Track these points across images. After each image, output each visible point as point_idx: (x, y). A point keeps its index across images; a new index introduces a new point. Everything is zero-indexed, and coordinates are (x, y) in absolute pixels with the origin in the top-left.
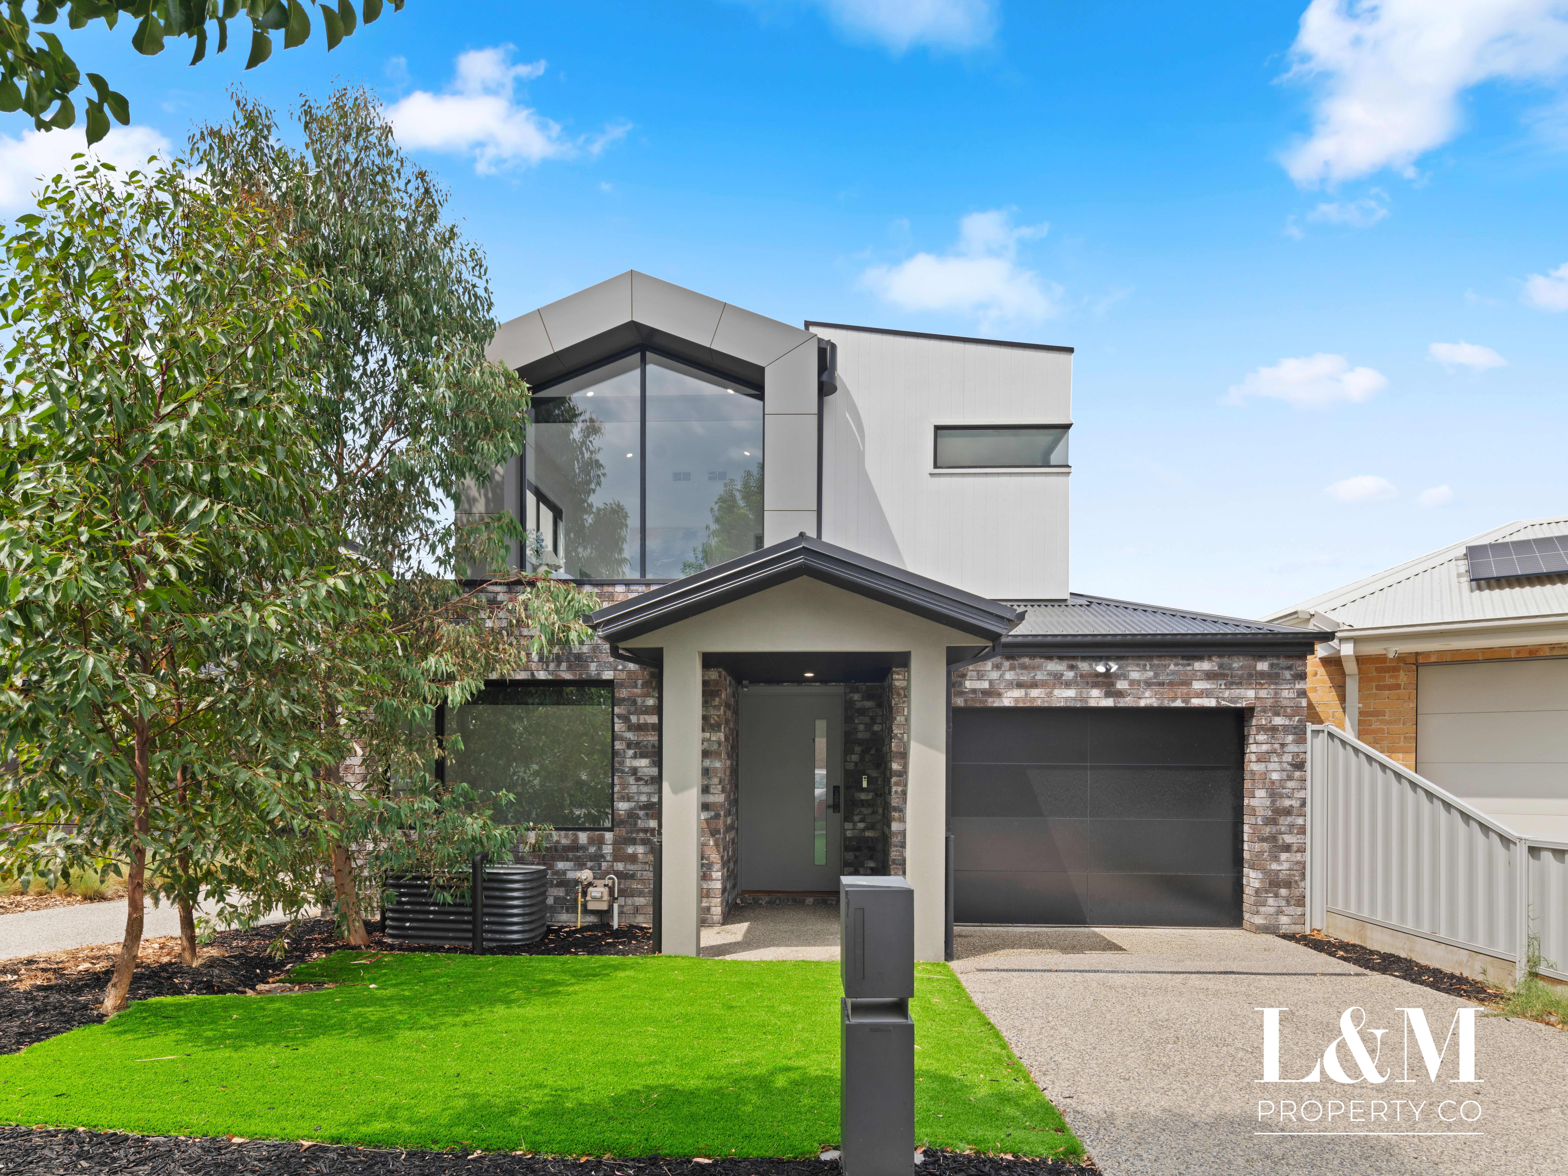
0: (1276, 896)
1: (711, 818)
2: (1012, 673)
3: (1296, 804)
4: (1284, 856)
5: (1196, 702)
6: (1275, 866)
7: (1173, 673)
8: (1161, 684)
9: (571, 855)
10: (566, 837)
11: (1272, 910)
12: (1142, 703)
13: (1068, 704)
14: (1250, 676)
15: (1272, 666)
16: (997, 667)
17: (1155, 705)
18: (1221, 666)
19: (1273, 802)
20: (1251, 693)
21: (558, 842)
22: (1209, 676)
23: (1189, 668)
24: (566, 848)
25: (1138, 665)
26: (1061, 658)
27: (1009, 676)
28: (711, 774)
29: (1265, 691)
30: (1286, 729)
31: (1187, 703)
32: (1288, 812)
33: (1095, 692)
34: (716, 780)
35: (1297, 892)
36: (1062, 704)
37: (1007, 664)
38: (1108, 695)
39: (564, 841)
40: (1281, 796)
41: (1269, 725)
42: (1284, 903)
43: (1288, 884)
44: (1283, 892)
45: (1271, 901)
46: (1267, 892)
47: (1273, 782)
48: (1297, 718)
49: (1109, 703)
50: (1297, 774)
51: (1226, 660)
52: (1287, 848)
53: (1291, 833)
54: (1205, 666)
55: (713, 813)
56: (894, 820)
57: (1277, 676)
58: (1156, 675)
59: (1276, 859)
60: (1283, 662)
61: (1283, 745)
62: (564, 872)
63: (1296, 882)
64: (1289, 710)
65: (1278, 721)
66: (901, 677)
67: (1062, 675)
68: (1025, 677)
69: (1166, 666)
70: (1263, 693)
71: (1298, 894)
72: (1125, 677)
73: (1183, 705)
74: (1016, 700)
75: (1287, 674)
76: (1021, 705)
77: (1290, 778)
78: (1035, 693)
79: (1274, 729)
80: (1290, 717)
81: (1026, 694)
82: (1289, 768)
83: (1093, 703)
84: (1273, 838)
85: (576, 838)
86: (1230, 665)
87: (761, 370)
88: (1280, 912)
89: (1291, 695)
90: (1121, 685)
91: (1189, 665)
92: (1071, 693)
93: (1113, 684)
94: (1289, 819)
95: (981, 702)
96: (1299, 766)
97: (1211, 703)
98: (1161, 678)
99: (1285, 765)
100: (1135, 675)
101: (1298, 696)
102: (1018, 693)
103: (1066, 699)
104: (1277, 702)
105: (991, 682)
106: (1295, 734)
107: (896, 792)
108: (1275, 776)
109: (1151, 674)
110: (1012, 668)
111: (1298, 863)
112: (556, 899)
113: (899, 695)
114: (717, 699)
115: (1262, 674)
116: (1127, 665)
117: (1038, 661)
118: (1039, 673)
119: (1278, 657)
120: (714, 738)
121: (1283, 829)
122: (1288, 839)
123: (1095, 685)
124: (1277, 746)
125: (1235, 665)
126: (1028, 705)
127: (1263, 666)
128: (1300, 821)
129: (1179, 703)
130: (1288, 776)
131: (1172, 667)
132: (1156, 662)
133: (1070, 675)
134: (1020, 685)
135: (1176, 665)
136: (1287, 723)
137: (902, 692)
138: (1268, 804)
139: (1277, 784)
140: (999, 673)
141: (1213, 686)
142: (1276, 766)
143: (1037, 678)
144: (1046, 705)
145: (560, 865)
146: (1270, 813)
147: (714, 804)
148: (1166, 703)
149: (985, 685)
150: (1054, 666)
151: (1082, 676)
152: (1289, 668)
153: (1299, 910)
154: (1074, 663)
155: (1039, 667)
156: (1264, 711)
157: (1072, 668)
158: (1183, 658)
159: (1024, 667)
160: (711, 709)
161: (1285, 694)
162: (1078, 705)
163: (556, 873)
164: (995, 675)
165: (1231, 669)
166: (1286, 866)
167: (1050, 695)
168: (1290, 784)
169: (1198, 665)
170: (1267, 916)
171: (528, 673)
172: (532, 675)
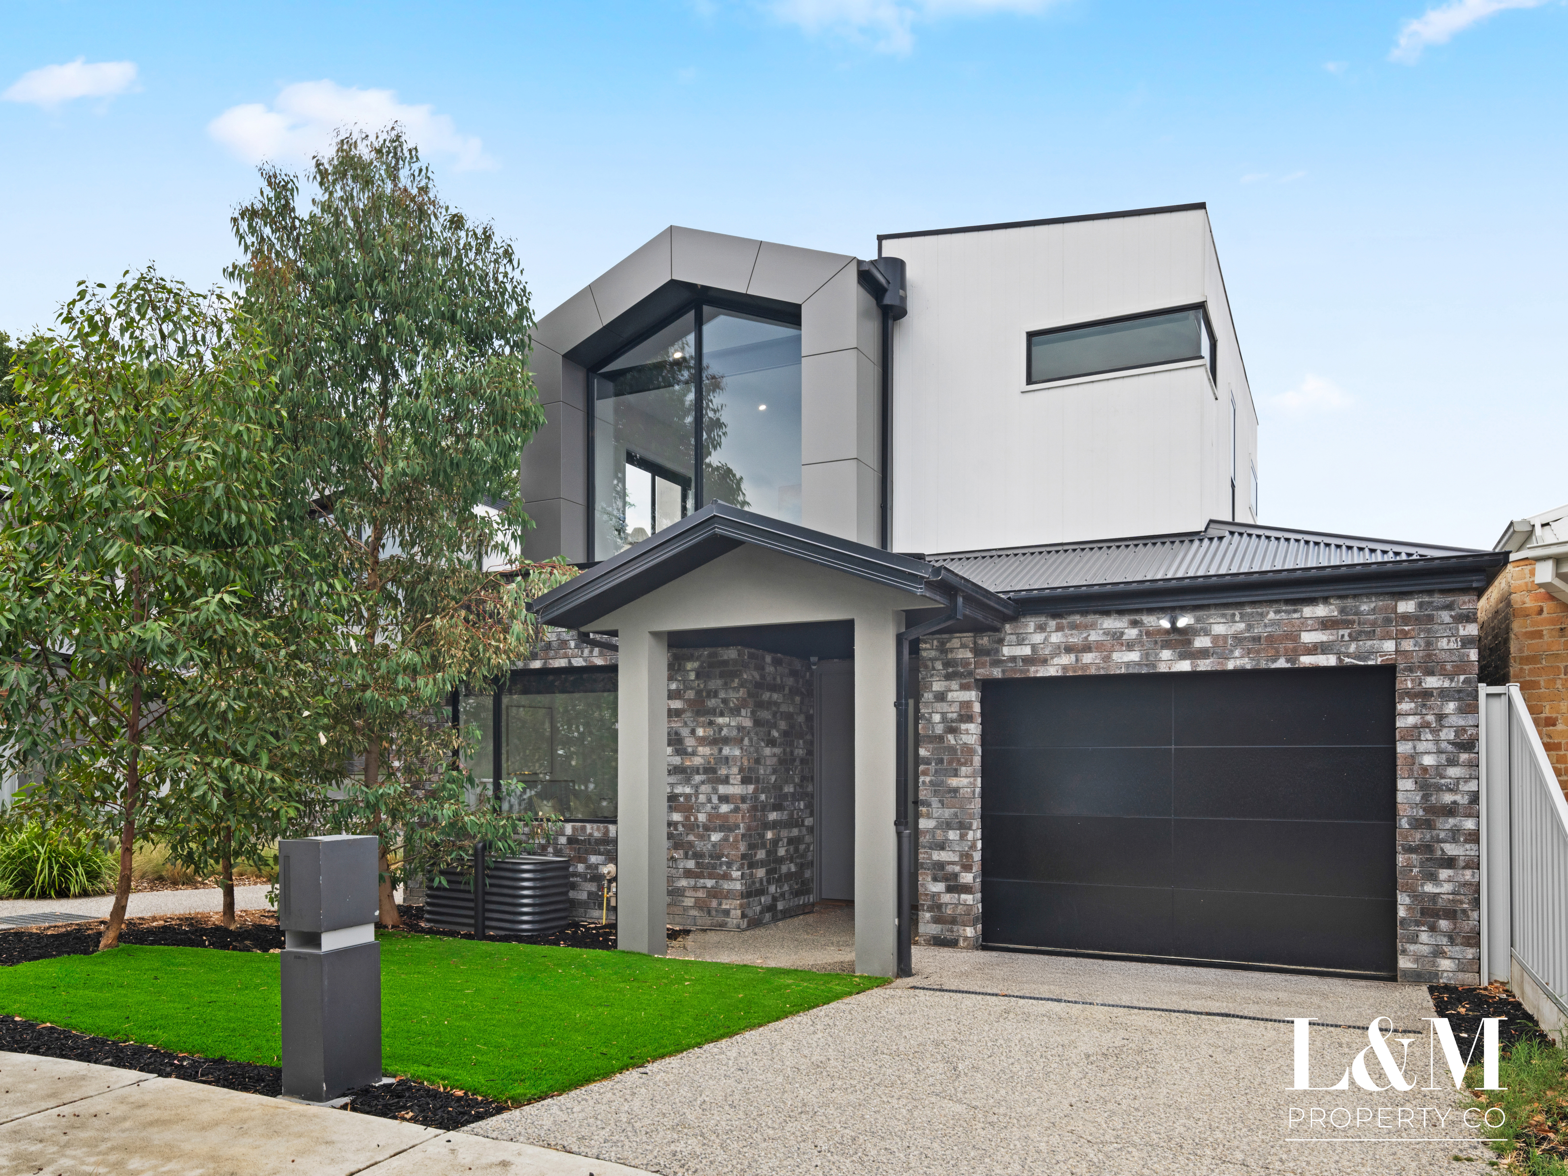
0: (1433, 929)
1: (731, 811)
2: (1060, 634)
3: (1462, 800)
4: (1444, 874)
5: (1306, 661)
6: (1429, 888)
7: (1273, 623)
8: (1257, 639)
9: (602, 848)
10: (598, 829)
11: (1425, 950)
12: (1231, 665)
13: (1131, 671)
14: (1388, 621)
15: (1420, 605)
16: (1041, 628)
17: (1248, 667)
18: (1342, 611)
19: (1426, 797)
20: (1389, 646)
21: (591, 835)
22: (1325, 624)
23: (1296, 615)
24: (599, 842)
25: (1224, 616)
26: (1121, 613)
27: (1056, 638)
28: (731, 763)
29: (1412, 642)
30: (1444, 694)
31: (1294, 663)
32: (1451, 811)
33: (1166, 654)
34: (735, 770)
35: (1466, 926)
36: (1123, 671)
37: (1052, 624)
38: (1183, 657)
39: (597, 834)
40: (1439, 788)
41: (1418, 689)
42: (1445, 940)
43: (1451, 914)
44: (1444, 924)
45: (1424, 937)
46: (1418, 923)
47: (1425, 769)
48: (1462, 678)
49: (1185, 666)
50: (1464, 757)
51: (1350, 602)
52: (1450, 862)
53: (1454, 840)
54: (1321, 611)
55: (732, 806)
56: (922, 816)
57: (1430, 619)
58: (1249, 627)
59: (1432, 877)
60: (1438, 599)
61: (1440, 717)
62: (596, 866)
63: (1464, 911)
64: (1449, 667)
65: (1432, 682)
66: (928, 646)
67: (1122, 633)
68: (1075, 639)
69: (1262, 615)
70: (1408, 645)
71: (1467, 928)
72: (1207, 633)
73: (1289, 665)
74: (1065, 668)
75: (1446, 616)
76: (1071, 674)
77: (1452, 762)
78: (1087, 658)
79: (1427, 694)
80: (1451, 677)
81: (1077, 660)
82: (1450, 748)
83: (1163, 668)
84: (1427, 848)
85: (607, 831)
86: (1357, 607)
87: (798, 309)
88: (1438, 952)
89: (1452, 645)
90: (1201, 642)
91: (1295, 611)
92: (1134, 656)
93: (1189, 642)
94: (1452, 821)
95: (1021, 671)
96: (1469, 745)
97: (1330, 661)
98: (1257, 630)
99: (1444, 745)
100: (1219, 629)
101: (1464, 646)
102: (1067, 659)
103: (1128, 664)
104: (1429, 656)
105: (1034, 647)
106: (1459, 699)
107: (924, 782)
108: (1428, 760)
109: (1242, 626)
110: (1059, 629)
111: (1465, 884)
113: (926, 667)
114: (737, 681)
115: (1406, 618)
116: (1209, 617)
117: (1090, 618)
118: (1092, 632)
119: (1430, 592)
120: (733, 724)
121: (1442, 835)
122: (1451, 849)
123: (1166, 645)
124: (1430, 718)
125: (1364, 608)
126: (1080, 673)
127: (1406, 606)
128: (1469, 824)
129: (1282, 663)
130: (1448, 760)
131: (1272, 615)
132: (1249, 610)
133: (1132, 633)
134: (1069, 649)
135: (1277, 612)
136: (1447, 684)
137: (930, 664)
138: (1418, 798)
139: (1432, 772)
140: (1043, 635)
141: (1331, 638)
142: (1431, 746)
143: (1090, 638)
144: (1102, 672)
145: (593, 859)
146: (1421, 813)
147: (734, 795)
148: (1263, 665)
149: (1027, 651)
150: (1111, 623)
151: (1148, 634)
152: (1449, 607)
153: (1470, 953)
154: (1137, 618)
155: (1093, 626)
156: (1411, 670)
157: (1134, 624)
158: (1287, 602)
159: (1074, 627)
160: (730, 691)
161: (1443, 644)
162: (1144, 671)
163: (589, 867)
164: (1038, 638)
165: (1357, 613)
166: (1447, 888)
167: (1107, 659)
168: (1453, 772)
169: (1308, 611)
170: (1417, 958)
171: (566, 660)
172: (570, 662)
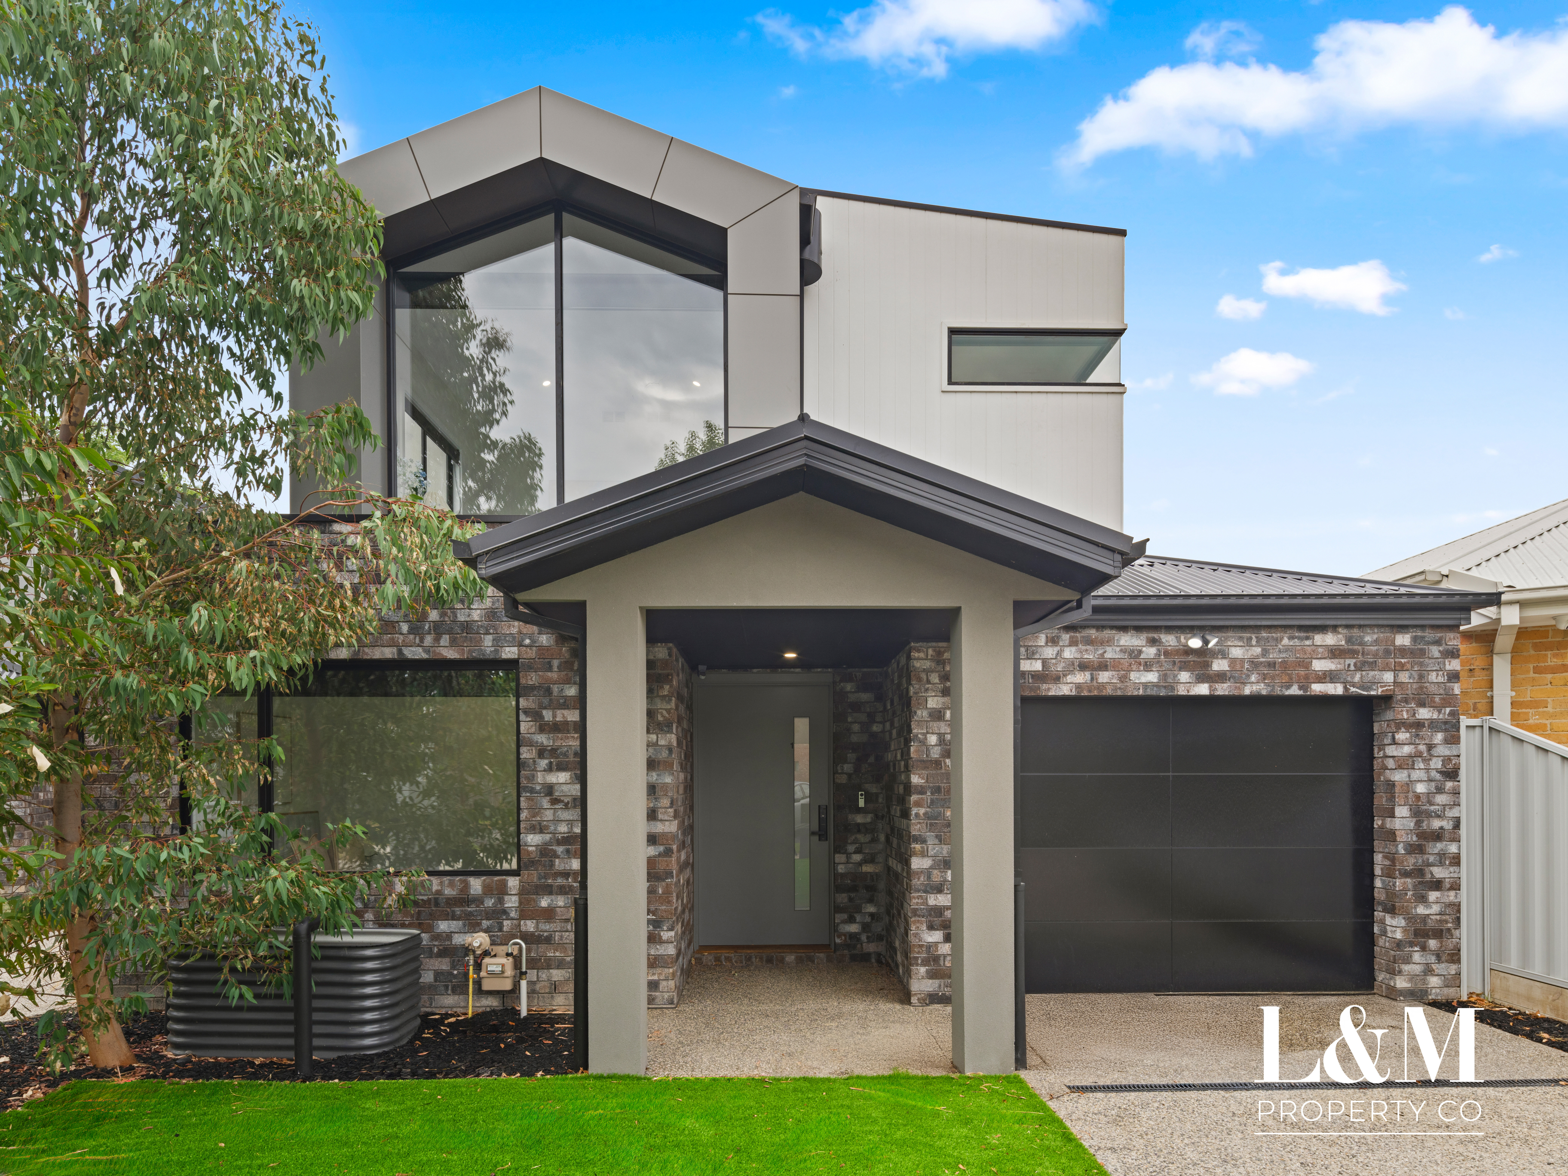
0: (1424, 948)
1: (660, 855)
2: (1073, 649)
3: (1448, 825)
4: (1433, 896)
5: (1317, 688)
6: (1421, 910)
7: (1287, 649)
8: (1272, 665)
9: (458, 911)
10: (451, 884)
11: (1417, 969)
12: (1247, 691)
13: (1149, 692)
14: (1387, 652)
15: (1415, 639)
16: (1053, 641)
17: (1264, 692)
18: (1349, 640)
19: (1418, 823)
20: (1388, 677)
21: (438, 892)
22: (1334, 653)
23: (1308, 643)
24: (452, 902)
25: (1241, 639)
26: (1138, 629)
27: (1069, 653)
28: (659, 793)
29: (1407, 674)
30: (1433, 725)
31: (1306, 690)
32: (1438, 836)
33: (1184, 676)
34: (666, 802)
35: (1450, 943)
36: (1141, 692)
37: (1066, 637)
38: (1200, 679)
39: (448, 892)
40: (1429, 815)
41: (1412, 720)
42: (1433, 959)
43: (1438, 934)
44: (1433, 943)
45: (1417, 957)
46: (1412, 944)
47: (1418, 797)
48: (1448, 710)
49: (1203, 689)
50: (1449, 785)
51: (1356, 632)
52: (1437, 885)
53: (1441, 864)
54: (1330, 639)
55: (662, 848)
56: (915, 854)
57: (1422, 653)
58: (1265, 652)
59: (1422, 899)
60: (1430, 635)
61: (1430, 747)
62: (449, 936)
63: (1449, 930)
64: (1437, 699)
65: (1424, 714)
66: (922, 655)
67: (1140, 652)
68: (1090, 655)
69: (1279, 640)
70: (1404, 677)
71: (1451, 946)
72: (1224, 655)
73: (1301, 693)
74: (1079, 686)
75: (1435, 651)
76: (1085, 693)
77: (1440, 790)
78: (1104, 677)
79: (1419, 725)
80: (1439, 709)
81: (1092, 679)
82: (1438, 776)
83: (1182, 691)
84: (1418, 872)
85: (467, 886)
86: (1362, 638)
87: (721, 233)
88: (1428, 971)
89: (1440, 679)
90: (1219, 665)
91: (1307, 638)
92: (1152, 677)
93: (1208, 665)
94: (1439, 846)
95: (1031, 689)
96: (1452, 774)
97: (1336, 689)
98: (1272, 656)
99: (1433, 774)
100: (1237, 652)
101: (1450, 680)
102: (1081, 678)
103: (1145, 685)
104: (1421, 688)
105: (1045, 662)
106: (1446, 730)
107: (917, 815)
108: (1421, 788)
109: (1258, 650)
110: (1073, 643)
111: (1451, 905)
112: (438, 974)
113: (919, 680)
114: (667, 687)
115: (1403, 651)
116: (1226, 639)
117: (1107, 633)
118: (1109, 649)
119: (1422, 627)
120: (662, 742)
121: (1432, 859)
122: (1439, 872)
123: (1184, 667)
124: (1422, 748)
125: (1368, 638)
126: (1096, 693)
127: (1403, 640)
128: (1453, 848)
129: (1295, 691)
130: (1437, 788)
131: (1286, 641)
132: (1264, 634)
133: (1150, 652)
134: (1083, 666)
135: (1291, 638)
136: (1435, 716)
137: (923, 676)
138: (1412, 824)
139: (1424, 799)
140: (1056, 649)
141: (1339, 667)
142: (1422, 775)
143: (1106, 656)
144: (1119, 693)
145: (443, 926)
146: (1415, 838)
147: (664, 834)
148: (1278, 691)
149: (1037, 666)
150: (1128, 640)
151: (1167, 653)
152: (1438, 642)
153: (1453, 969)
154: (1156, 636)
155: (1109, 642)
156: (1406, 701)
157: (1153, 642)
158: (1301, 628)
159: (1089, 642)
160: (658, 700)
161: (1433, 677)
162: (1163, 693)
163: (437, 937)
164: (1049, 652)
165: (1362, 644)
166: (1435, 909)
167: (1124, 679)
168: (1441, 799)
169: (1319, 639)
170: (1412, 977)
171: (395, 650)
172: (400, 652)
